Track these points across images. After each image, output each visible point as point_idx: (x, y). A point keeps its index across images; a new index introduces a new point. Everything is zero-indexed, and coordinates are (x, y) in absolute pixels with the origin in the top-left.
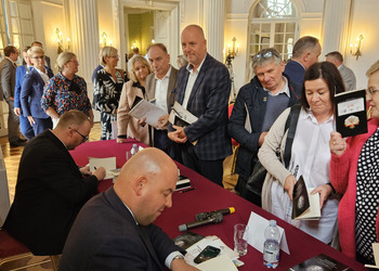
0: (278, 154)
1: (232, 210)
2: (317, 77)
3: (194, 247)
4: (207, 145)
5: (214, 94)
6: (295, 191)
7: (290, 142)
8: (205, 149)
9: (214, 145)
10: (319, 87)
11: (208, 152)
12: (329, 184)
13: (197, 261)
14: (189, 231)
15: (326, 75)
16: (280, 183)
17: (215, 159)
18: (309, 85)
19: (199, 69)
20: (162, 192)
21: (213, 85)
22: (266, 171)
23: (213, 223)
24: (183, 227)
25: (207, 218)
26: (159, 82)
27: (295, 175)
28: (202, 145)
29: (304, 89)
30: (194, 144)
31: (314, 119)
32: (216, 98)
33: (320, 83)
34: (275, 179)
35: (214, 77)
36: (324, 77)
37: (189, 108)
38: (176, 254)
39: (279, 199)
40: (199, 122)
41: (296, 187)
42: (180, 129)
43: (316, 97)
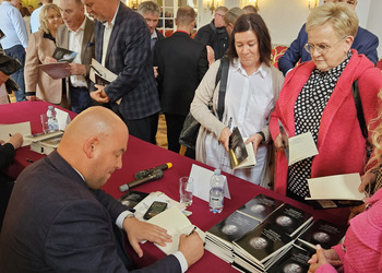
0: (210, 108)
1: (170, 165)
2: (247, 29)
3: (140, 204)
4: (132, 103)
5: (130, 50)
6: (230, 142)
7: (222, 95)
8: (129, 108)
9: (138, 103)
10: (249, 39)
11: (133, 111)
12: (261, 133)
13: (147, 217)
14: (131, 191)
15: (255, 26)
16: (215, 136)
17: (141, 117)
18: (239, 37)
19: (113, 22)
20: (114, 153)
21: (128, 40)
22: (199, 125)
23: (154, 179)
24: (124, 187)
25: (147, 176)
26: (73, 34)
27: (229, 127)
28: (126, 104)
29: (234, 41)
30: (118, 102)
31: (244, 72)
32: (131, 53)
33: (250, 35)
34: (209, 132)
35: (128, 30)
36: (253, 28)
37: (107, 66)
38: (126, 213)
39: (214, 151)
40: (118, 80)
41: (231, 138)
42: (101, 88)
43: (246, 48)
